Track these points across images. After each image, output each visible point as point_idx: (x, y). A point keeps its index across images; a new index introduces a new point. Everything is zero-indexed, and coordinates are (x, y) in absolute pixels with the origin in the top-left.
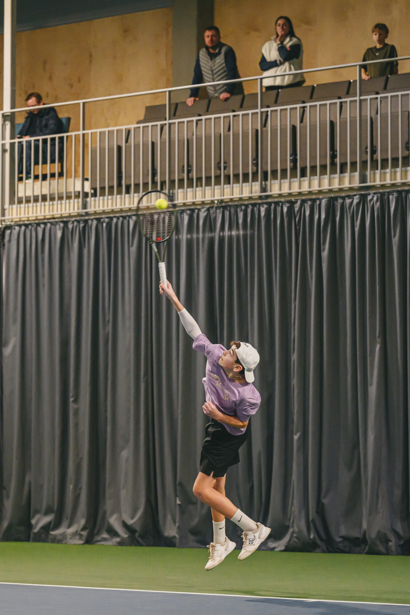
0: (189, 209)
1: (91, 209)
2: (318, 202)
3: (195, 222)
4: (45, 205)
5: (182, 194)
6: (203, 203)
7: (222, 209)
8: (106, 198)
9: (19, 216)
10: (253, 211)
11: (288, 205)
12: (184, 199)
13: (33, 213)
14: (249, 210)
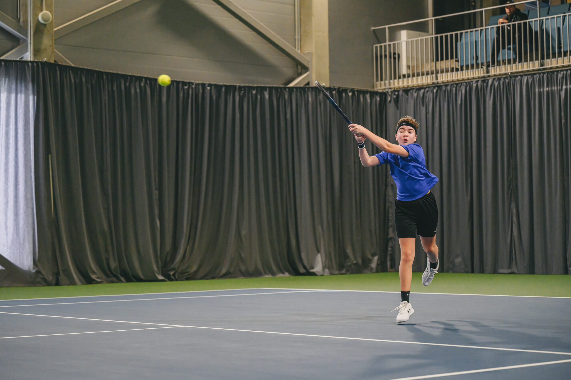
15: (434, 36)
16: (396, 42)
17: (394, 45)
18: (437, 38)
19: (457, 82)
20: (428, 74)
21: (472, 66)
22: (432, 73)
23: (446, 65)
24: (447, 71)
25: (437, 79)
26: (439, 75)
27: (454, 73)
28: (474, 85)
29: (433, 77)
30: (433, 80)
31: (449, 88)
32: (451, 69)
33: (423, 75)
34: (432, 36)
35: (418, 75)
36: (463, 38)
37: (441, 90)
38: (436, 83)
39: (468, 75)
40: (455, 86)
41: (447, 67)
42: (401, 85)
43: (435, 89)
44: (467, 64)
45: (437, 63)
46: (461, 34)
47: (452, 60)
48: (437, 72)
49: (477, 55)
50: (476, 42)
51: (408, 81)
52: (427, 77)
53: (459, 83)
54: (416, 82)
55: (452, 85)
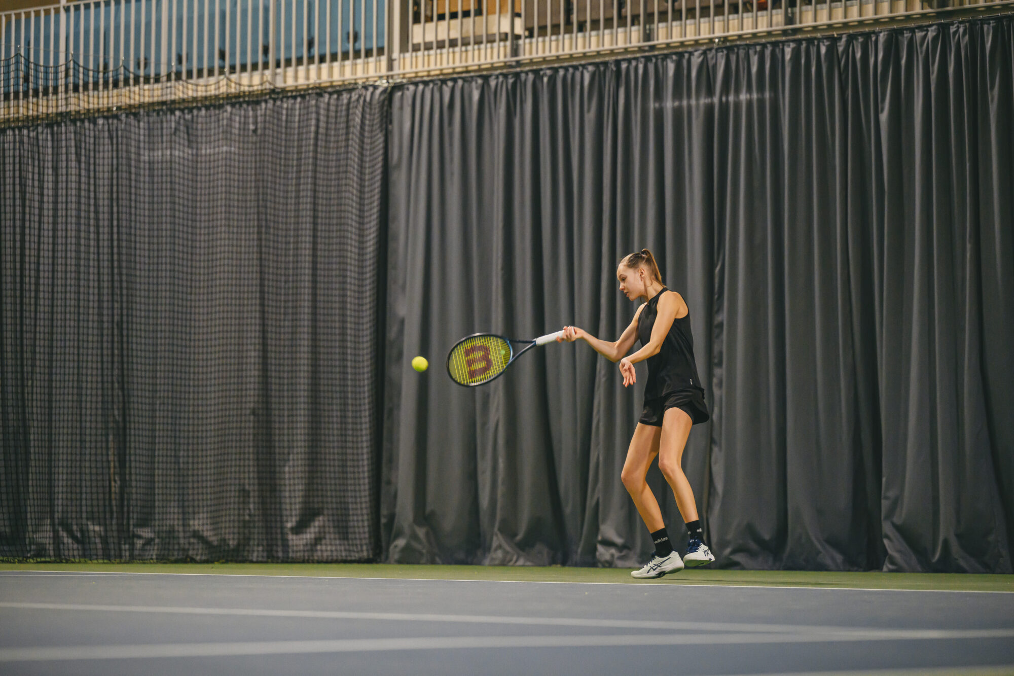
0: (676, 54)
1: (524, 56)
2: (873, 39)
3: (685, 72)
4: (454, 52)
5: (665, 30)
6: (697, 42)
7: (725, 52)
8: (547, 39)
9: (414, 70)
10: (773, 54)
11: (827, 43)
12: (667, 38)
13: (436, 64)
14: (768, 52)
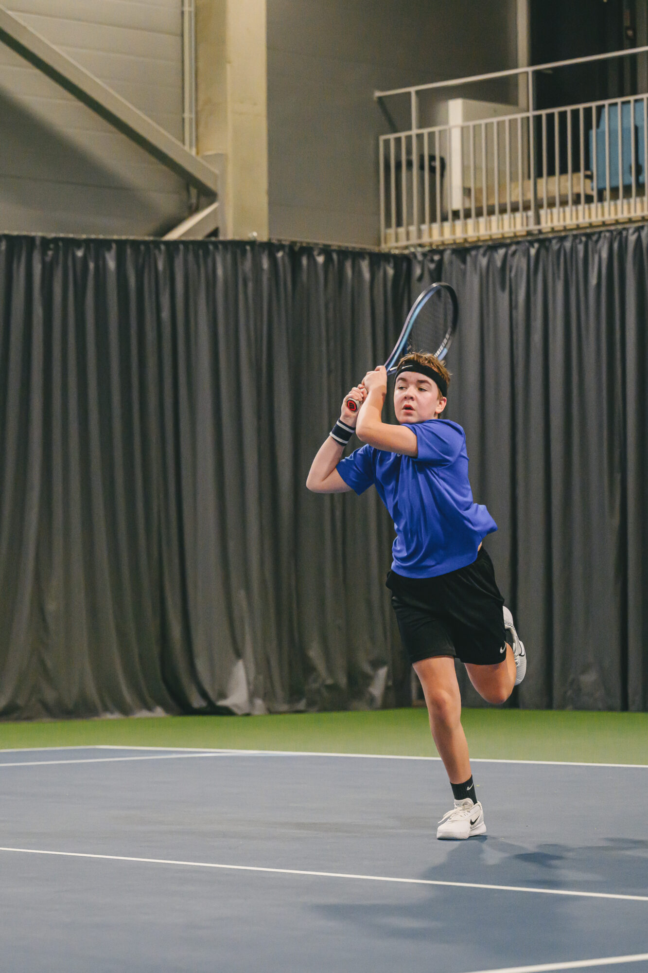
15: (531, 114)
16: (436, 129)
17: (431, 135)
18: (538, 118)
19: (588, 231)
20: (515, 209)
21: (627, 189)
22: (526, 208)
23: (562, 189)
24: (564, 203)
25: (538, 221)
26: (543, 212)
27: (580, 207)
28: (632, 238)
29: (527, 217)
30: (527, 225)
31: (568, 244)
32: (575, 197)
33: (503, 211)
34: (525, 115)
35: (491, 212)
36: (604, 121)
37: (547, 249)
38: (536, 232)
39: (616, 213)
40: (584, 239)
41: (563, 192)
42: (448, 236)
43: (533, 247)
44: (614, 184)
45: (539, 181)
46: (600, 109)
47: (575, 175)
48: (539, 206)
49: (640, 162)
50: (636, 128)
51: (465, 226)
52: (515, 218)
53: (593, 234)
54: (486, 230)
55: (575, 237)
